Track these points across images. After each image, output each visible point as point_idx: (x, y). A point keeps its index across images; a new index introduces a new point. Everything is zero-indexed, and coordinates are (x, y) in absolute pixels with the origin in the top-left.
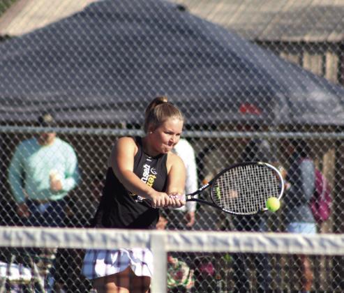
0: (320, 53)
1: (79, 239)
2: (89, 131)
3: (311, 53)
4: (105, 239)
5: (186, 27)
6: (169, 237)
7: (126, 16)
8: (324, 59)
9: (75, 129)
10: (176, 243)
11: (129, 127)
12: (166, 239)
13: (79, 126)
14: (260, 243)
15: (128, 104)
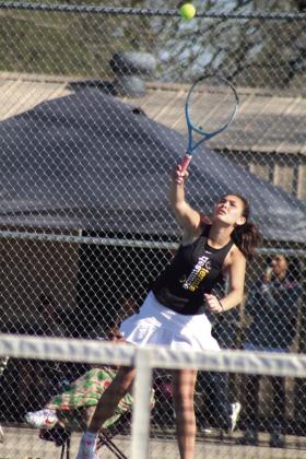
0: (290, 165)
1: (59, 350)
2: (50, 237)
3: (281, 165)
4: (87, 351)
5: (140, 130)
6: (156, 352)
7: (72, 121)
8: (296, 172)
9: (35, 234)
10: (162, 358)
11: (84, 234)
12: (152, 355)
13: (39, 231)
14: (252, 363)
15: (76, 210)
